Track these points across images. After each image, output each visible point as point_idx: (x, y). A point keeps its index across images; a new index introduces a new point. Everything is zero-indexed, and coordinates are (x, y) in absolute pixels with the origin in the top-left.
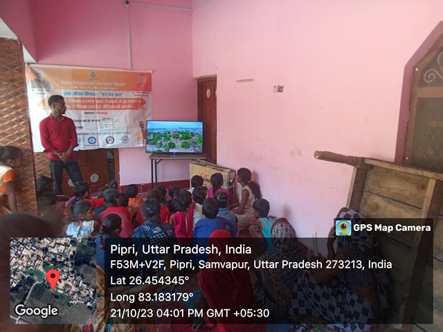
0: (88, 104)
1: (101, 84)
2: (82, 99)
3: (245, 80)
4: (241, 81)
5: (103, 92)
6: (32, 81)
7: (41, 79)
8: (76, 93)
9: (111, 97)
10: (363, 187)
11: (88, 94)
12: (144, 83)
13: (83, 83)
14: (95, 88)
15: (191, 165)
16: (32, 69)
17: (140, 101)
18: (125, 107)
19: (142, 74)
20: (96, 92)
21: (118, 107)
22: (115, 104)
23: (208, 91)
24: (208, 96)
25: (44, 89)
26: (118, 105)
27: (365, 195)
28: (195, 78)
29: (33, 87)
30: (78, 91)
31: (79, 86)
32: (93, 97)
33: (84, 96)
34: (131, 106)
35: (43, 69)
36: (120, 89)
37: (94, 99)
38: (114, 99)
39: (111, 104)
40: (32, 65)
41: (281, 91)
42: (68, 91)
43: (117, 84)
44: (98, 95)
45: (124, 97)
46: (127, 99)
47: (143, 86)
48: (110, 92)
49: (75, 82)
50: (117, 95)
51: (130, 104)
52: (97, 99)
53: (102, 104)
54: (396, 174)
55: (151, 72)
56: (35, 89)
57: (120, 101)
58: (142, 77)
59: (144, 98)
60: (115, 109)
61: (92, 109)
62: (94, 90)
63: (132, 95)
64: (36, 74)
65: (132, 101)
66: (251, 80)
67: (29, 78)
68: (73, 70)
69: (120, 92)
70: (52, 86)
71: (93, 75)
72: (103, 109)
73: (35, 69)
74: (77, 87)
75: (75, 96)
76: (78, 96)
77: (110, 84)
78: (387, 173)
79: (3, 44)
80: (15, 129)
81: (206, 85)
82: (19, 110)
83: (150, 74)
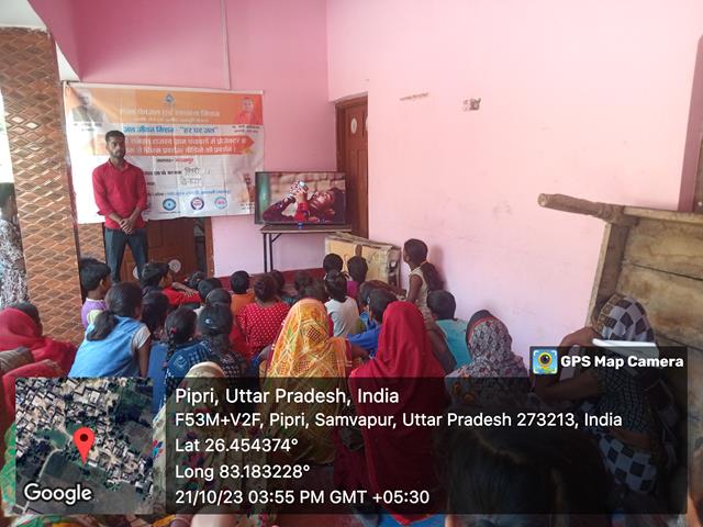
0: (162, 146)
1: (182, 113)
2: (152, 138)
3: (415, 96)
4: (409, 98)
5: (186, 126)
6: (73, 110)
7: (88, 106)
8: (142, 129)
9: (198, 134)
10: (622, 257)
11: (161, 129)
12: (250, 112)
13: (153, 112)
14: (173, 120)
15: (327, 242)
16: (74, 91)
17: (244, 141)
18: (220, 149)
19: (247, 97)
20: (174, 126)
21: (210, 149)
22: (205, 146)
23: (354, 122)
24: (354, 130)
25: (93, 123)
26: (210, 146)
27: (625, 271)
28: (332, 102)
29: (75, 120)
30: (146, 126)
31: (147, 117)
32: (170, 134)
33: (156, 134)
34: (230, 149)
35: (91, 90)
36: (212, 121)
37: (172, 137)
38: (203, 138)
39: (198, 146)
40: (74, 85)
41: (477, 109)
42: (131, 125)
43: (207, 113)
44: (178, 131)
45: (220, 134)
46: (223, 137)
47: (249, 115)
48: (198, 126)
49: (142, 111)
50: (208, 130)
51: (229, 145)
52: (177, 137)
54: (682, 230)
55: (261, 93)
57: (213, 141)
58: (247, 101)
59: (250, 136)
60: (205, 153)
61: (167, 154)
62: (171, 122)
63: (231, 131)
64: (81, 98)
65: (232, 141)
66: (425, 95)
67: (69, 105)
68: (137, 90)
69: (211, 126)
70: (104, 117)
71: (169, 98)
72: (185, 153)
73: (78, 91)
74: (144, 119)
75: (141, 134)
76: (147, 134)
77: (197, 113)
78: (665, 228)
79: (24, 38)
80: (45, 178)
81: (351, 113)
82: (51, 147)
83: (260, 96)
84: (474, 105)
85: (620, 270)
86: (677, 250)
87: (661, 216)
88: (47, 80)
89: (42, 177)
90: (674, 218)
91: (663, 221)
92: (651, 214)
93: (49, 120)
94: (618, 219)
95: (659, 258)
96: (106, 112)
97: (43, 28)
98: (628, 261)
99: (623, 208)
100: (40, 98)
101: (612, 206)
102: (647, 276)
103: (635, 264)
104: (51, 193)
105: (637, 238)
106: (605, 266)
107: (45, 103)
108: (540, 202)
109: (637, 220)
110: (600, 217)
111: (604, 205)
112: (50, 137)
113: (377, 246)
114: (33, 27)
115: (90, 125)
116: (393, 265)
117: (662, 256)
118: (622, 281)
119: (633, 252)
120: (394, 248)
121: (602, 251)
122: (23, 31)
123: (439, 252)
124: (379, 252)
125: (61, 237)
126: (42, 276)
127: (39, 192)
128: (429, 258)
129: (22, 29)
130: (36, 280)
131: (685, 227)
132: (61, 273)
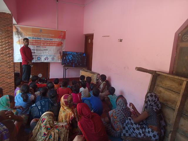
1: (44, 34)
2: (35, 40)
3: (106, 36)
6: (15, 32)
10: (155, 83)
11: (38, 38)
13: (36, 34)
17: (60, 43)
19: (62, 32)
24: (89, 42)
29: (15, 35)
32: (40, 40)
34: (56, 45)
38: (49, 41)
40: (15, 25)
42: (30, 37)
43: (51, 35)
44: (43, 39)
45: (54, 41)
48: (48, 38)
53: (44, 43)
54: (169, 78)
55: (66, 31)
57: (52, 43)
58: (62, 33)
60: (50, 46)
61: (39, 45)
62: (41, 37)
63: (57, 40)
64: (17, 29)
66: (109, 36)
68: (32, 28)
73: (16, 27)
74: (34, 36)
75: (33, 39)
79: (5, 15)
80: (7, 52)
82: (9, 44)
84: (121, 41)
86: (168, 83)
91: (165, 76)
92: (162, 74)
94: (154, 74)
97: (10, 13)
99: (156, 71)
102: (161, 89)
103: (158, 86)
105: (159, 79)
108: (136, 69)
110: (150, 73)
111: (151, 70)
112: (9, 41)
114: (7, 12)
116: (98, 79)
117: (164, 84)
118: (155, 89)
124: (94, 75)
130: (2, 79)
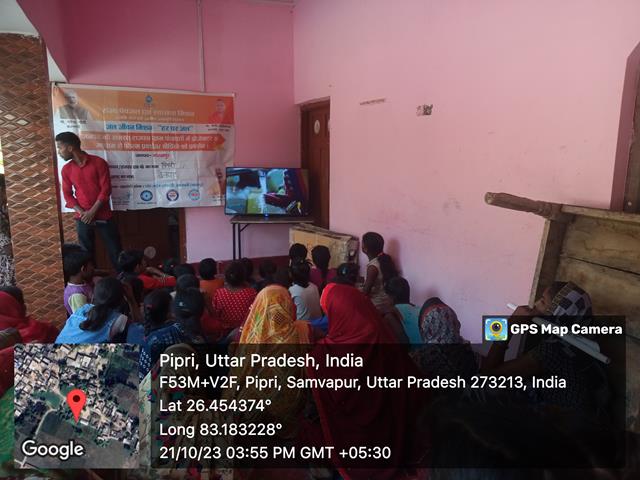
0: (141, 142)
2: (132, 134)
3: (373, 101)
4: (368, 103)
5: (163, 124)
6: (60, 109)
7: (74, 105)
8: (123, 126)
9: (174, 132)
10: (560, 250)
11: (141, 127)
12: (223, 113)
13: (133, 111)
14: (152, 118)
15: (291, 232)
16: (61, 91)
17: (216, 139)
18: (194, 146)
19: (220, 99)
20: (152, 124)
21: (184, 146)
22: (180, 143)
23: (317, 123)
24: (317, 130)
25: (78, 120)
26: (184, 143)
27: (563, 263)
28: (298, 105)
29: (62, 117)
30: (127, 123)
31: (128, 115)
32: (148, 131)
33: (136, 131)
34: (203, 146)
35: (77, 91)
36: (188, 120)
37: (150, 135)
38: (179, 135)
39: (174, 142)
40: (61, 85)
41: (429, 114)
42: (113, 123)
43: (182, 113)
44: (156, 129)
45: (194, 132)
46: (197, 135)
47: (221, 116)
48: (174, 125)
49: (123, 111)
50: (183, 129)
51: (202, 142)
52: (155, 135)
53: (161, 143)
54: (614, 226)
55: (233, 95)
56: (65, 120)
57: (188, 139)
58: (220, 103)
59: (222, 134)
60: (180, 149)
61: (146, 150)
62: (150, 121)
63: (205, 129)
64: (68, 98)
65: (205, 139)
66: (383, 100)
67: (57, 104)
68: (119, 91)
69: (187, 125)
70: (89, 116)
71: (149, 99)
72: (162, 149)
73: (66, 91)
74: (126, 118)
75: (123, 131)
76: (127, 131)
77: (174, 113)
78: (599, 225)
79: (18, 43)
80: (33, 171)
81: (315, 115)
82: (39, 142)
83: (232, 98)
84: (427, 111)
85: (558, 263)
86: (610, 246)
87: (595, 214)
88: (38, 82)
89: (30, 170)
90: (607, 217)
91: (598, 218)
92: (586, 212)
93: (37, 117)
94: (557, 216)
95: (594, 252)
96: (90, 110)
97: (36, 34)
98: (565, 255)
99: (562, 206)
100: (31, 97)
101: (550, 204)
102: (583, 269)
103: (572, 257)
104: (38, 184)
105: (573, 234)
106: (545, 259)
107: (35, 102)
108: (486, 200)
109: (574, 217)
110: (540, 214)
111: (544, 203)
112: (39, 133)
113: (338, 236)
114: (27, 34)
115: (75, 122)
116: (352, 254)
117: (596, 249)
118: (560, 272)
119: (571, 245)
120: (354, 238)
121: (542, 245)
122: (17, 37)
123: (395, 244)
124: (339, 242)
125: (46, 225)
126: (27, 261)
127: (27, 184)
128: (385, 250)
129: (16, 35)
130: (23, 265)
131: (616, 224)
132: (45, 259)
